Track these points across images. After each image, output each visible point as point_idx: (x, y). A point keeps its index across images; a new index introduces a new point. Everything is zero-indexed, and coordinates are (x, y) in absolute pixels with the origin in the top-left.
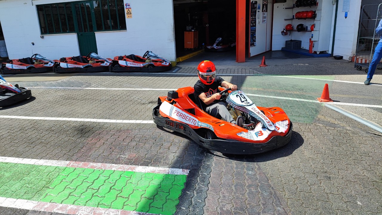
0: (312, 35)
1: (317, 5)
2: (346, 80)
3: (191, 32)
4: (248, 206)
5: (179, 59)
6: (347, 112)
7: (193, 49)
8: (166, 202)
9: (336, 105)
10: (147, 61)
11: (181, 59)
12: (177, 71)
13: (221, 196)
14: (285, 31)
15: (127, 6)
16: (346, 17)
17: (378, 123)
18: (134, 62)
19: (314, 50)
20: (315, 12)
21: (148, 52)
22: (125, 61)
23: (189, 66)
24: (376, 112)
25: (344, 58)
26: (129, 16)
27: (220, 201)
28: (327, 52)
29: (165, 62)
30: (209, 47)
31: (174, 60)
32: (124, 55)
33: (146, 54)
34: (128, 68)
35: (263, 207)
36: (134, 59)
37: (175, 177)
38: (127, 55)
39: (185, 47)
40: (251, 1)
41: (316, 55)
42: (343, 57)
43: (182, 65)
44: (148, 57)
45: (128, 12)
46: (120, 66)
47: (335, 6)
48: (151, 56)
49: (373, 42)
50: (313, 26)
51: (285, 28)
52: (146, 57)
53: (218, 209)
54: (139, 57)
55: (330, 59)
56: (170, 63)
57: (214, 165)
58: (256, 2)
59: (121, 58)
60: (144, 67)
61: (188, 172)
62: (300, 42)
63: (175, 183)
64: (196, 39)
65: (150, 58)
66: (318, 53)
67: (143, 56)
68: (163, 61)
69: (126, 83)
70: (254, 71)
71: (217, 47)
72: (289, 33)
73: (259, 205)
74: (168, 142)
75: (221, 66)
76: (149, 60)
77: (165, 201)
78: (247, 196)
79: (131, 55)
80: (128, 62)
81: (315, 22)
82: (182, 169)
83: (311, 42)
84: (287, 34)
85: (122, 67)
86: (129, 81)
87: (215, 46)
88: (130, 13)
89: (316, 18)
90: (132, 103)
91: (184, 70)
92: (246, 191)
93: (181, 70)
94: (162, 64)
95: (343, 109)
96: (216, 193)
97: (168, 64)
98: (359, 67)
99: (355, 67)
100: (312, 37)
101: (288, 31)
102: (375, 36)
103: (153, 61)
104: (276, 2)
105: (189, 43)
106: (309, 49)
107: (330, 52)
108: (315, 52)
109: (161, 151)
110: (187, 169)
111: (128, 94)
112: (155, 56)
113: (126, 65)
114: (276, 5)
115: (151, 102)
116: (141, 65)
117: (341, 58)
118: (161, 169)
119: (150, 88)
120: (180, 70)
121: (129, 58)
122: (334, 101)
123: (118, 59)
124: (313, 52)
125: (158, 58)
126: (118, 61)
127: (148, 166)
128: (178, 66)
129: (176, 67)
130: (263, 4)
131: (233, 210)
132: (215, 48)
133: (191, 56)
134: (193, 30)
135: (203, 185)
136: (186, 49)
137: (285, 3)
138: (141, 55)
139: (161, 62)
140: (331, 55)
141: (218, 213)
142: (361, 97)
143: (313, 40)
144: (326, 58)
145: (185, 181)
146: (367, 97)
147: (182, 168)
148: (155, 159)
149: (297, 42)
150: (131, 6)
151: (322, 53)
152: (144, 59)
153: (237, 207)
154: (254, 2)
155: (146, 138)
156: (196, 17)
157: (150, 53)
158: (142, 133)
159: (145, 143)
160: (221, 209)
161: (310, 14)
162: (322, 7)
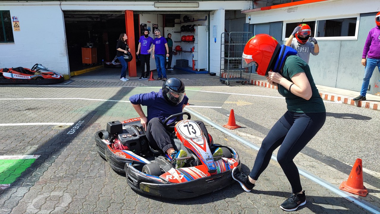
0: (193, 55)
1: (195, 31)
2: (209, 91)
3: (88, 48)
4: (78, 172)
5: (74, 73)
6: (193, 112)
7: (91, 64)
8: (9, 176)
9: (190, 107)
10: (36, 73)
11: (76, 73)
12: (69, 83)
13: (60, 168)
14: (175, 51)
15: (14, 20)
16: (215, 42)
17: (210, 118)
18: (21, 74)
19: (196, 67)
20: (194, 36)
21: (37, 64)
22: (10, 73)
23: (82, 80)
24: (214, 110)
25: (217, 75)
26: (17, 28)
27: (56, 171)
28: (206, 69)
29: (56, 74)
30: (108, 63)
31: (68, 74)
32: (11, 68)
33: (34, 67)
34: (14, 81)
35: (89, 172)
36: (22, 71)
37: (25, 161)
38: (14, 67)
39: (83, 63)
40: (140, 24)
41: (197, 72)
42: (216, 73)
43: (76, 79)
44: (37, 70)
45: (16, 25)
46: (5, 78)
47: (208, 32)
48: (41, 69)
49: (229, 61)
50: (194, 48)
51: (175, 49)
52: (35, 70)
53: (53, 176)
54: (28, 70)
55: (208, 75)
56: (62, 76)
57: (65, 151)
58: (146, 25)
59: (6, 70)
60: (32, 79)
61: (39, 156)
62: (187, 61)
63: (23, 164)
64: (94, 55)
65: (39, 71)
66: (199, 70)
67: (31, 69)
68: (54, 74)
69: (9, 94)
70: (142, 84)
71: (115, 63)
72: (178, 53)
73: (88, 171)
74: (30, 138)
75: (113, 80)
76: (38, 72)
77: (7, 176)
78: (81, 167)
79: (18, 68)
80: (14, 74)
81: (195, 45)
82: (33, 155)
83: (193, 61)
84: (177, 54)
85: (7, 79)
86: (12, 92)
87: (113, 62)
88: (17, 26)
89: (195, 42)
90: (7, 110)
91: (77, 83)
92: (83, 164)
93: (74, 82)
94: (53, 76)
95: (193, 110)
96: (57, 167)
97: (59, 77)
98: (223, 81)
99: (220, 81)
100: (193, 57)
101: (177, 51)
102: (230, 57)
103: (43, 74)
104: (166, 26)
105: (87, 58)
106: (192, 67)
107: (207, 70)
108: (197, 70)
109: (21, 144)
110: (38, 154)
111: (6, 103)
112: (45, 69)
113: (11, 77)
114: (166, 29)
115: (28, 109)
116: (29, 77)
117: (214, 74)
118: (14, 156)
119: (33, 97)
120: (72, 83)
121: (16, 71)
122: (190, 105)
123: (2, 71)
124: (195, 69)
125: (48, 70)
126: (2, 73)
127: (3, 155)
128: (72, 79)
129: (69, 80)
130: (153, 27)
131: (64, 176)
132: (114, 64)
133: (88, 71)
134: (91, 47)
135: (47, 164)
136: (84, 64)
137: (174, 27)
138: (29, 67)
139: (50, 75)
140: (208, 72)
141: (51, 179)
142: (212, 101)
143: (194, 59)
144: (205, 75)
145: (33, 162)
146: (215, 101)
147: (35, 154)
148: (12, 150)
149: (185, 61)
150: (19, 19)
151: (201, 70)
152: (33, 71)
153: (69, 174)
154: (143, 25)
155: (9, 136)
156: (96, 35)
157: (39, 66)
158: (8, 133)
159: (7, 140)
160: (55, 176)
161: (191, 38)
162: (197, 33)
